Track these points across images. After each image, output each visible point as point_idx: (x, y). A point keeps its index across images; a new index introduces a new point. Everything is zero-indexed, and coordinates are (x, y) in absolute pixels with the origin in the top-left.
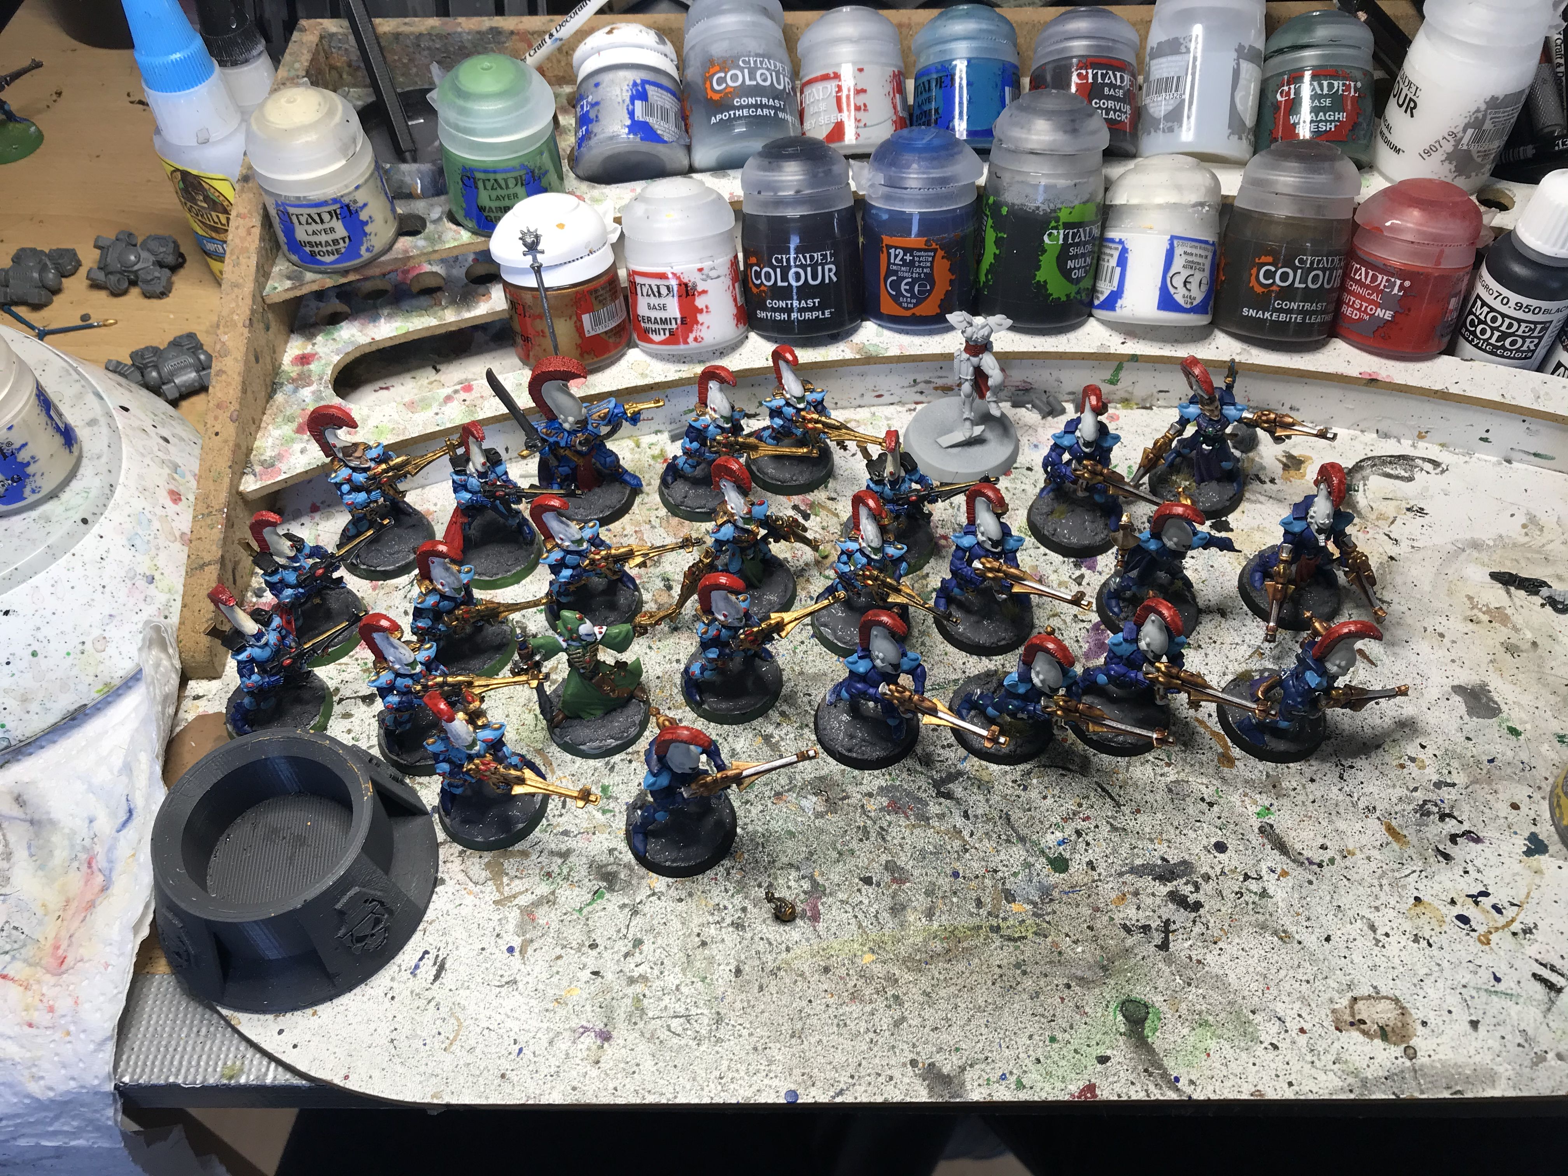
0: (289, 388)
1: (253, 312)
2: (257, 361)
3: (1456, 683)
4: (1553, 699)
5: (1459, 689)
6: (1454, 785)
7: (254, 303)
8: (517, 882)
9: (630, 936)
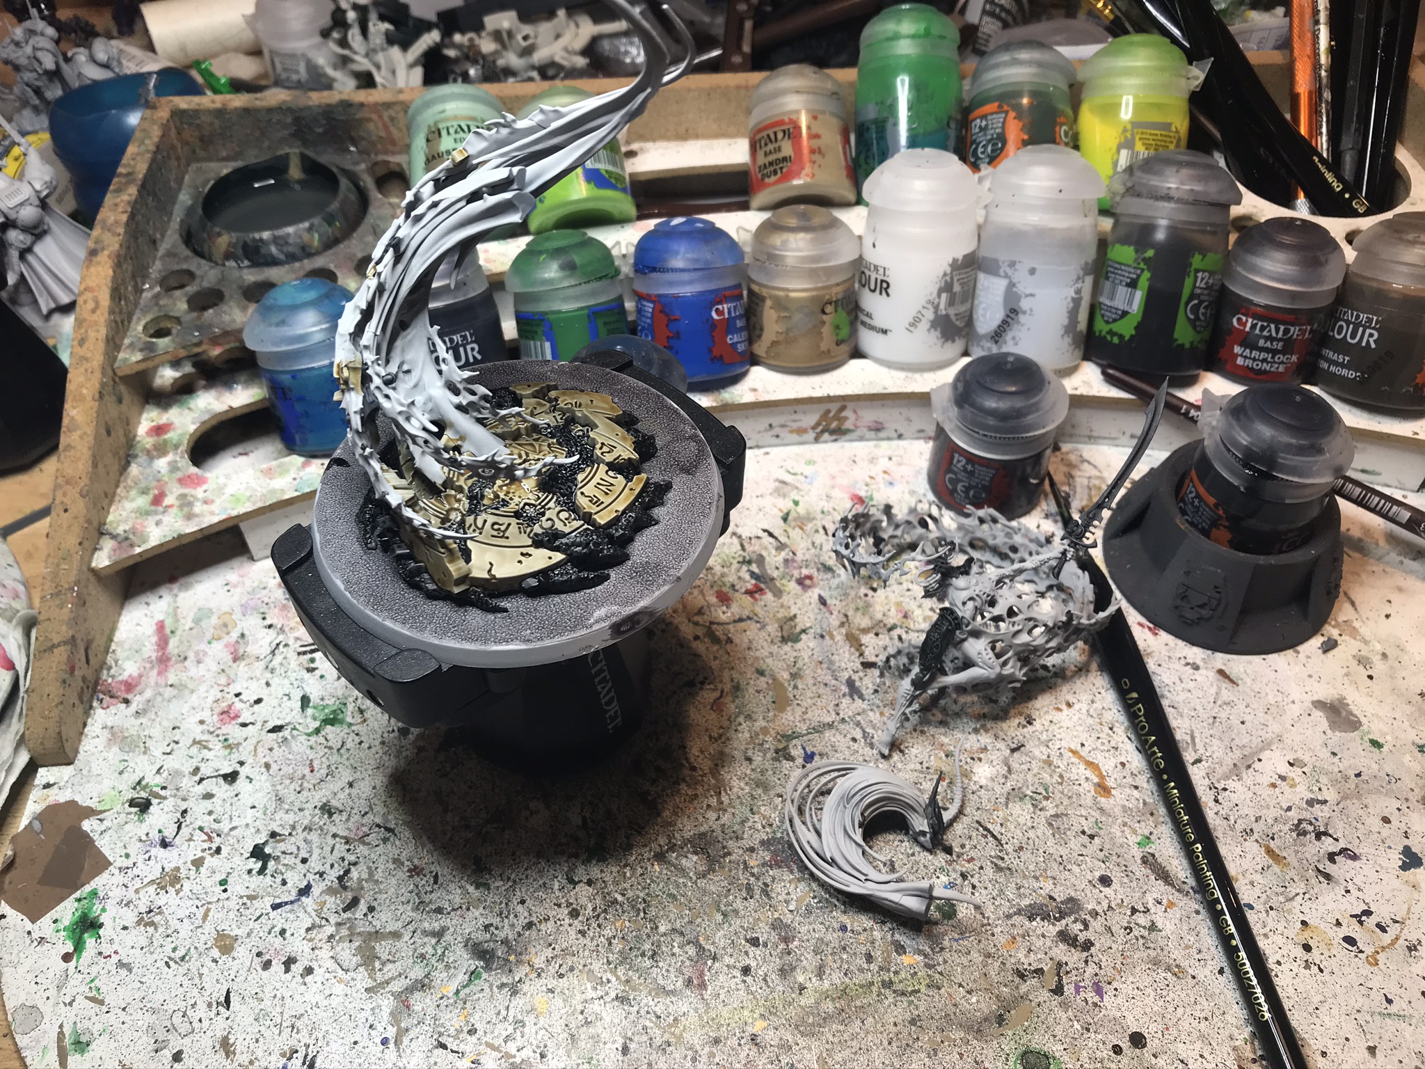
0: (142, 459)
1: (103, 385)
2: (109, 433)
3: (1315, 698)
4: (1409, 709)
5: (1319, 704)
6: (1326, 802)
7: (103, 374)
8: (390, 966)
9: (511, 1019)
